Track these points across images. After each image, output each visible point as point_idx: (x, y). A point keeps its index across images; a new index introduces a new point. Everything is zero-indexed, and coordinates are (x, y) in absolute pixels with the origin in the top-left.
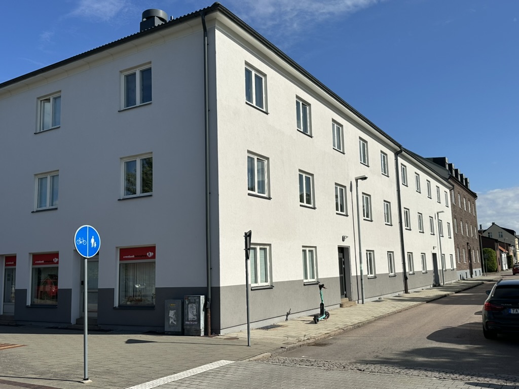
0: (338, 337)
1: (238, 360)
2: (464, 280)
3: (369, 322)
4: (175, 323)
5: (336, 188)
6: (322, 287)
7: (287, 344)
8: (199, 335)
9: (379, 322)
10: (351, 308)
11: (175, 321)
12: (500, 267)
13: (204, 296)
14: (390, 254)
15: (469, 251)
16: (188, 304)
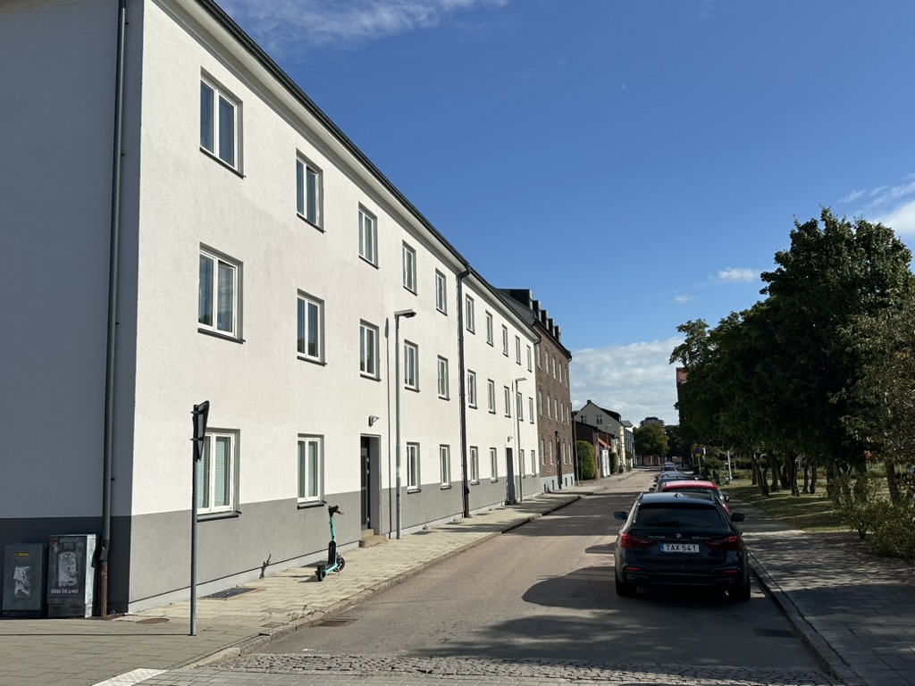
0: (364, 605)
1: (173, 666)
2: (549, 492)
3: (416, 573)
4: (28, 593)
5: (362, 329)
6: (335, 511)
7: (271, 625)
8: (82, 617)
9: (433, 571)
10: (380, 548)
11: (26, 588)
12: (599, 471)
13: (94, 536)
14: (444, 449)
15: (558, 445)
16: (59, 553)
